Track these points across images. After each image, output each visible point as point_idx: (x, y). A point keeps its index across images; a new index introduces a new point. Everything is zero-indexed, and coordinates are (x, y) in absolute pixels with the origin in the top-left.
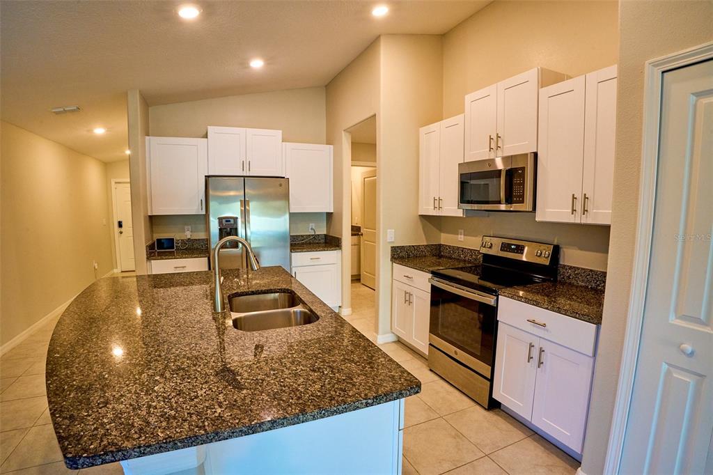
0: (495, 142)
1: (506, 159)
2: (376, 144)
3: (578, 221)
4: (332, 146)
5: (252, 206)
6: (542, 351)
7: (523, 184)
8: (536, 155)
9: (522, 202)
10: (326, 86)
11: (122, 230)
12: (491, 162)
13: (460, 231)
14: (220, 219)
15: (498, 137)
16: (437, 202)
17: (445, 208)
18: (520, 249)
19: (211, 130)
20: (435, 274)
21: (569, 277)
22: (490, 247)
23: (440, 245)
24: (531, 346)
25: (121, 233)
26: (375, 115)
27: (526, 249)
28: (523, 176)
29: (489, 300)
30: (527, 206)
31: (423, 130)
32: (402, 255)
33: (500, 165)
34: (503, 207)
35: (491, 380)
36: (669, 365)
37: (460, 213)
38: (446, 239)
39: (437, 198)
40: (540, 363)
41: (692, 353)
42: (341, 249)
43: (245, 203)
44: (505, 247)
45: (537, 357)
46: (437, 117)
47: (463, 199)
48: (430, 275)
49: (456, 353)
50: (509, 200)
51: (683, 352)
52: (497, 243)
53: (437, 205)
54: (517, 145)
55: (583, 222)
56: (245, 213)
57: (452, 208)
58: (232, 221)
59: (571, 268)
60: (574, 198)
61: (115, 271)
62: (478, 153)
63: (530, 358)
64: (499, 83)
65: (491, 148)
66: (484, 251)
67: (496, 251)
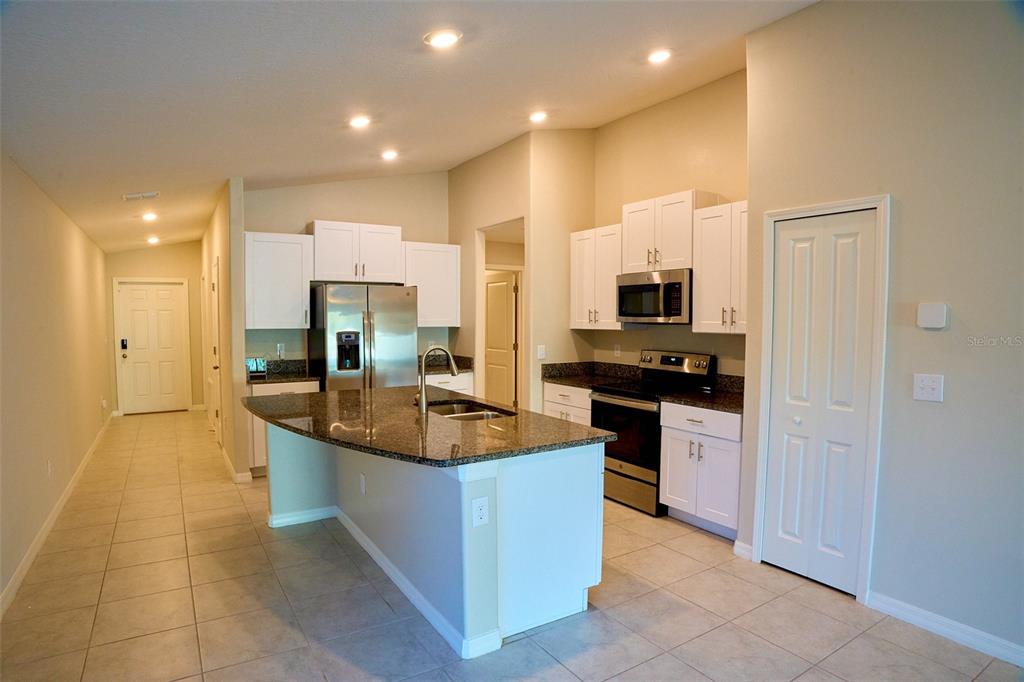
0: (653, 256)
1: (663, 273)
2: (523, 245)
3: (728, 332)
4: (459, 247)
5: (377, 319)
6: (700, 446)
7: (680, 298)
8: (691, 271)
9: (680, 314)
10: (449, 171)
11: (126, 352)
12: (649, 275)
13: (616, 346)
14: (339, 335)
15: (656, 251)
16: (592, 315)
17: (601, 321)
18: (680, 362)
19: (319, 225)
20: (595, 389)
21: (725, 386)
22: (650, 361)
23: (593, 363)
24: (692, 443)
25: (124, 357)
26: (523, 218)
27: (687, 361)
28: (679, 290)
29: (652, 407)
30: (684, 318)
31: (574, 236)
32: (555, 373)
33: (657, 279)
34: (661, 320)
35: (657, 486)
36: (789, 434)
37: (618, 326)
38: (601, 356)
39: (592, 310)
40: (700, 457)
41: (800, 423)
42: (473, 371)
43: (368, 315)
44: (665, 360)
45: (696, 452)
46: (590, 224)
47: (622, 312)
48: (590, 391)
49: (621, 466)
50: (668, 314)
51: (794, 422)
52: (657, 357)
53: (592, 318)
54: (674, 261)
55: (732, 332)
56: (369, 328)
57: (609, 320)
58: (353, 337)
59: (727, 376)
60: (724, 311)
61: (115, 413)
62: (637, 265)
63: (691, 454)
64: (657, 199)
65: (649, 262)
66: (643, 365)
67: (656, 365)
